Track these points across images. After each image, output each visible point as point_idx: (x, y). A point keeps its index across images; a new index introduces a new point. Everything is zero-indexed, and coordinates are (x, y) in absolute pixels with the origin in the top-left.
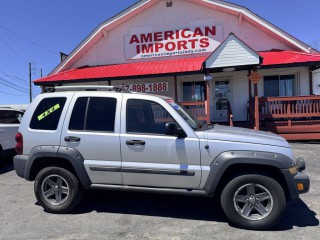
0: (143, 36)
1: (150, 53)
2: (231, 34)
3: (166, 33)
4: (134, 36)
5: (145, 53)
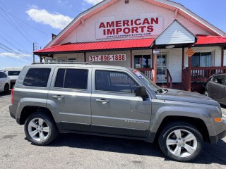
0: (108, 23)
1: (113, 35)
2: (175, 20)
3: (124, 21)
4: (102, 23)
5: (109, 35)
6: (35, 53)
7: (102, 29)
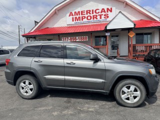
1: (79, 21)
2: (120, 12)
3: (87, 11)
4: (71, 13)
5: (77, 21)
6: (23, 36)
7: (71, 17)
